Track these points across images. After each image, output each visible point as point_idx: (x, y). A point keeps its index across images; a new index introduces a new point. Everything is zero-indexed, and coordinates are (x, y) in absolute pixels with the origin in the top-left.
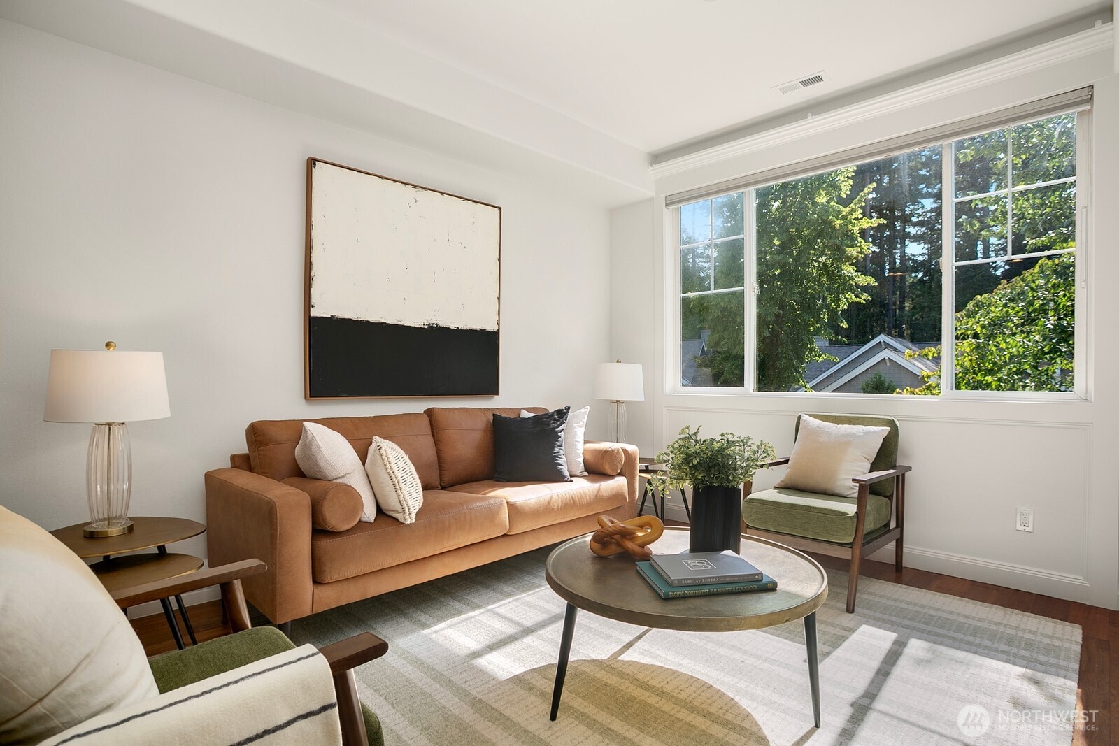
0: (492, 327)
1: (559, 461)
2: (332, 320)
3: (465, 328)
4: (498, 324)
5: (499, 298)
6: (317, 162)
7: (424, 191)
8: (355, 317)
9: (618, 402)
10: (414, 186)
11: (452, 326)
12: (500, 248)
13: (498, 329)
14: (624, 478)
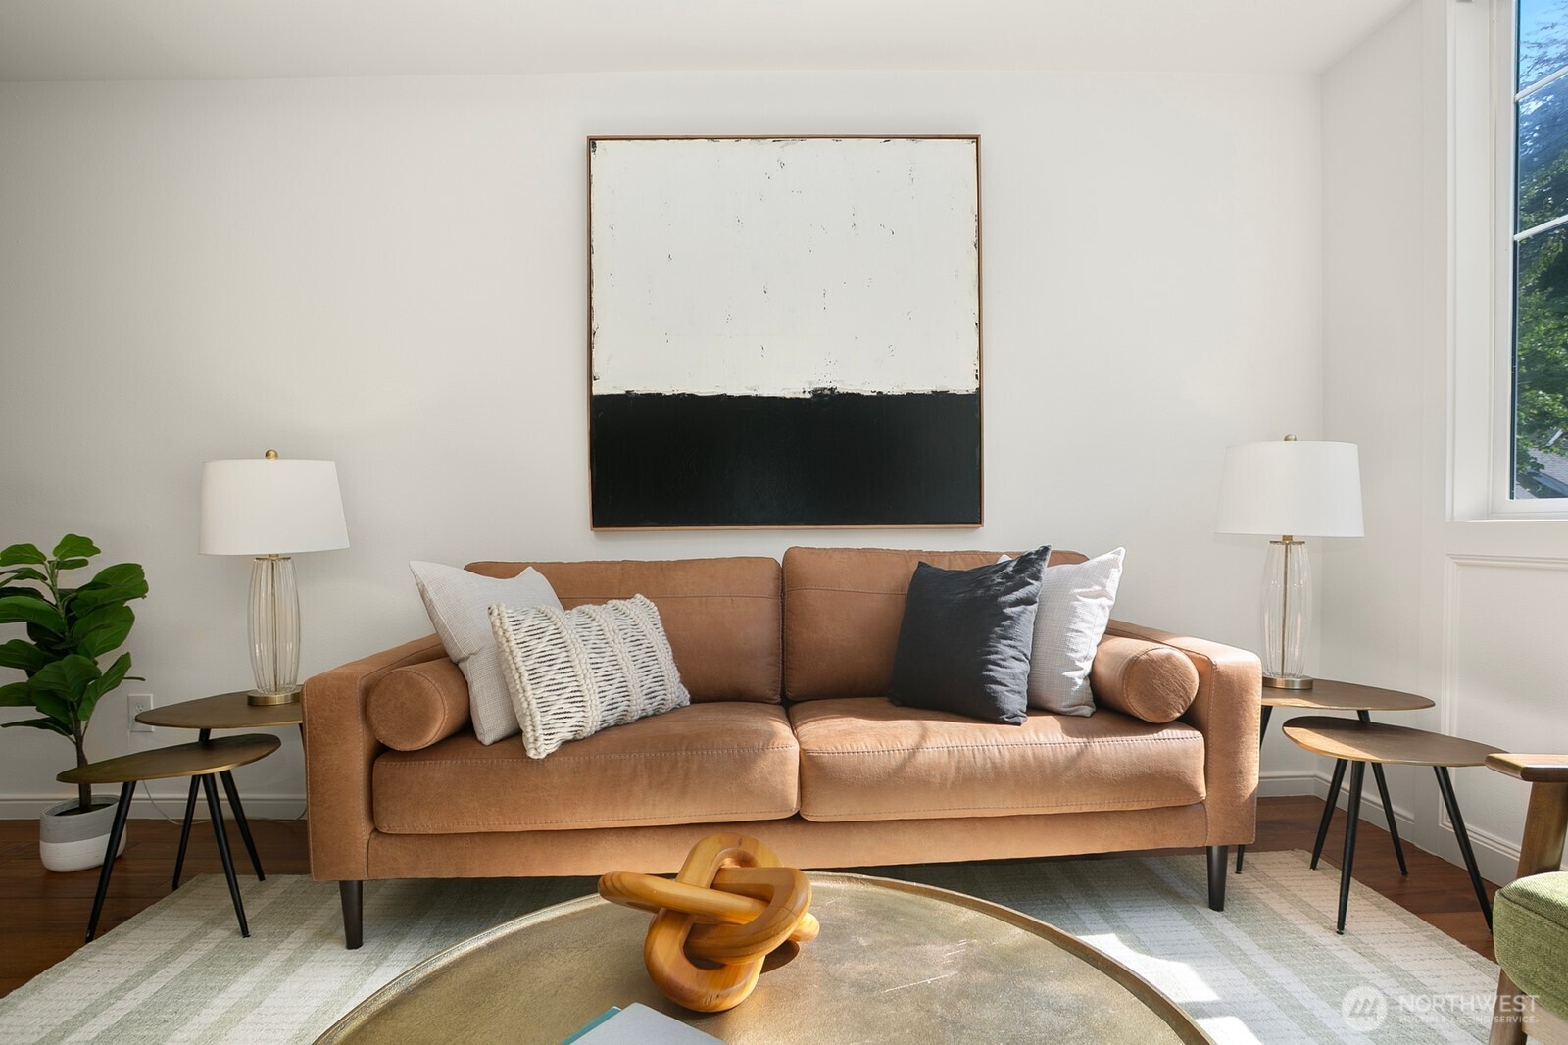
0: (964, 386)
1: (997, 673)
2: (628, 397)
3: (897, 392)
4: (979, 378)
5: (979, 325)
6: (597, 142)
7: (798, 142)
8: (667, 391)
9: (1287, 540)
10: (777, 138)
11: (867, 390)
12: (979, 220)
13: (979, 390)
14: (1198, 734)
